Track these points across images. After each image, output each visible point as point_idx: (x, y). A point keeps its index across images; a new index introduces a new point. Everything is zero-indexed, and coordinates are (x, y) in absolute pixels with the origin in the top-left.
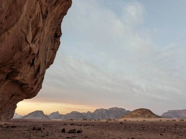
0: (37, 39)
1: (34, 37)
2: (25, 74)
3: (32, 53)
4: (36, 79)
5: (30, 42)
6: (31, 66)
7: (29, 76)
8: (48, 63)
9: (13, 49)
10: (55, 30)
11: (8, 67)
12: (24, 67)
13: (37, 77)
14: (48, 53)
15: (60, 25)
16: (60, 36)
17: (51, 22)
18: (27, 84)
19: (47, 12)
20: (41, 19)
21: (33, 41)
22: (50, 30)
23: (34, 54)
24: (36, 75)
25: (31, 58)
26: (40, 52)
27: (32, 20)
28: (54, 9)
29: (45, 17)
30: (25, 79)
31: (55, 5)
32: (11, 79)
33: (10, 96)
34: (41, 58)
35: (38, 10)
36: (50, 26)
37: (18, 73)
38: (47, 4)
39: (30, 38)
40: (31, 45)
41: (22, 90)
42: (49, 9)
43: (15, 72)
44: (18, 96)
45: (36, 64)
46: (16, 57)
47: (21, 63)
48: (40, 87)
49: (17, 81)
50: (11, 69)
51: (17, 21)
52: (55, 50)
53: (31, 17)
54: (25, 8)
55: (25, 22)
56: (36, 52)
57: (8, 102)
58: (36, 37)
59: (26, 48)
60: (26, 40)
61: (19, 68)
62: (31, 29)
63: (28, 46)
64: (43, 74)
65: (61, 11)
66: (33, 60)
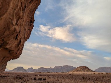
0: (19, 23)
1: (17, 22)
2: (12, 44)
3: (16, 32)
4: (18, 48)
5: (15, 25)
6: (15, 40)
7: (14, 45)
8: (26, 38)
9: (4, 29)
10: (31, 18)
11: (1, 40)
12: (11, 40)
13: (19, 46)
14: (26, 32)
15: (34, 15)
17: (28, 13)
19: (25, 7)
20: (22, 11)
21: (17, 24)
22: (27, 18)
23: (17, 32)
24: (19, 45)
25: (15, 35)
26: (21, 31)
27: (15, 11)
28: (30, 5)
29: (24, 10)
30: (12, 47)
31: (30, 2)
32: (3, 47)
33: (3, 57)
34: (22, 34)
35: (20, 5)
36: (28, 16)
37: (8, 44)
38: (25, 2)
39: (14, 23)
40: (15, 26)
41: (10, 54)
42: (26, 5)
43: (5, 43)
44: (8, 57)
45: (19, 38)
47: (9, 37)
48: (21, 52)
49: (7, 49)
50: (3, 41)
51: (6, 11)
53: (15, 10)
54: (11, 3)
55: (12, 12)
56: (18, 31)
57: (2, 61)
58: (19, 22)
59: (12, 28)
60: (12, 24)
61: (8, 40)
62: (15, 16)
63: (13, 27)
64: (23, 44)
65: (34, 7)
66: (17, 36)
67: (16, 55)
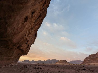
1: (28, 35)
2: (24, 47)
4: (27, 49)
6: (26, 44)
7: (25, 47)
8: (32, 43)
9: (21, 38)
11: (18, 44)
14: (32, 40)
15: (37, 32)
16: (37, 35)
17: (34, 31)
18: (24, 50)
19: (33, 28)
20: (31, 30)
21: (28, 36)
22: (34, 33)
24: (28, 47)
25: (26, 42)
31: (36, 26)
32: (19, 48)
33: (18, 54)
34: (30, 42)
35: (30, 27)
37: (22, 46)
38: (33, 25)
39: (27, 35)
41: (22, 52)
43: (20, 46)
44: (20, 54)
46: (21, 41)
47: (23, 43)
48: (28, 51)
49: (21, 49)
51: (23, 30)
52: (35, 39)
53: (28, 29)
54: (26, 26)
55: (26, 30)
56: (28, 39)
57: (17, 56)
59: (25, 38)
60: (25, 36)
62: (27, 32)
63: (26, 38)
64: (30, 47)
65: (38, 28)
66: (27, 42)
67: (26, 53)
